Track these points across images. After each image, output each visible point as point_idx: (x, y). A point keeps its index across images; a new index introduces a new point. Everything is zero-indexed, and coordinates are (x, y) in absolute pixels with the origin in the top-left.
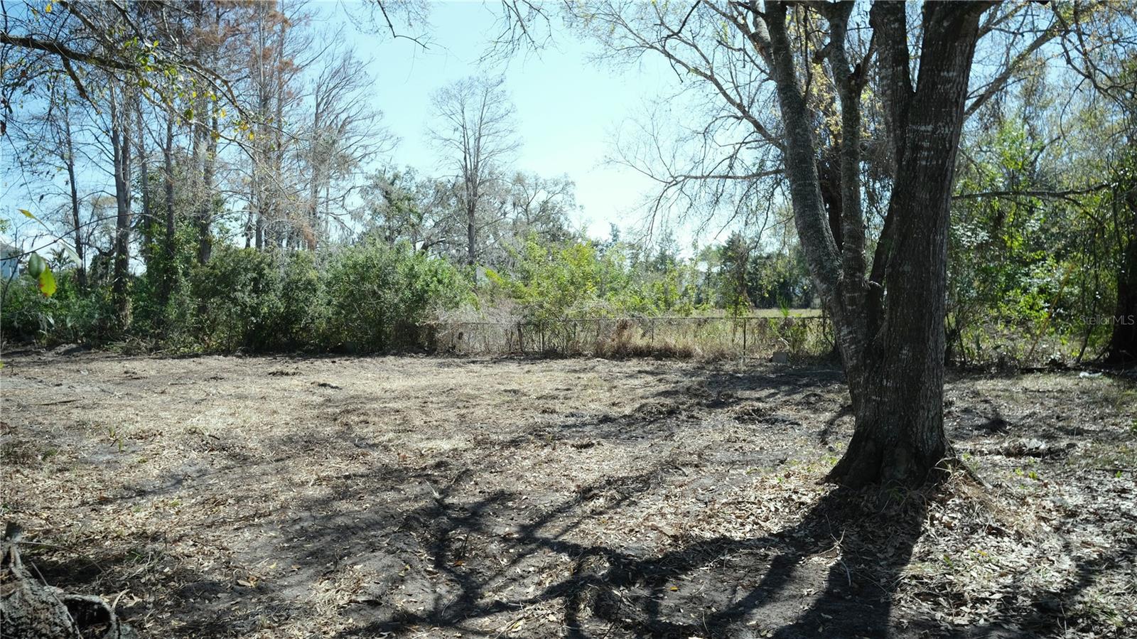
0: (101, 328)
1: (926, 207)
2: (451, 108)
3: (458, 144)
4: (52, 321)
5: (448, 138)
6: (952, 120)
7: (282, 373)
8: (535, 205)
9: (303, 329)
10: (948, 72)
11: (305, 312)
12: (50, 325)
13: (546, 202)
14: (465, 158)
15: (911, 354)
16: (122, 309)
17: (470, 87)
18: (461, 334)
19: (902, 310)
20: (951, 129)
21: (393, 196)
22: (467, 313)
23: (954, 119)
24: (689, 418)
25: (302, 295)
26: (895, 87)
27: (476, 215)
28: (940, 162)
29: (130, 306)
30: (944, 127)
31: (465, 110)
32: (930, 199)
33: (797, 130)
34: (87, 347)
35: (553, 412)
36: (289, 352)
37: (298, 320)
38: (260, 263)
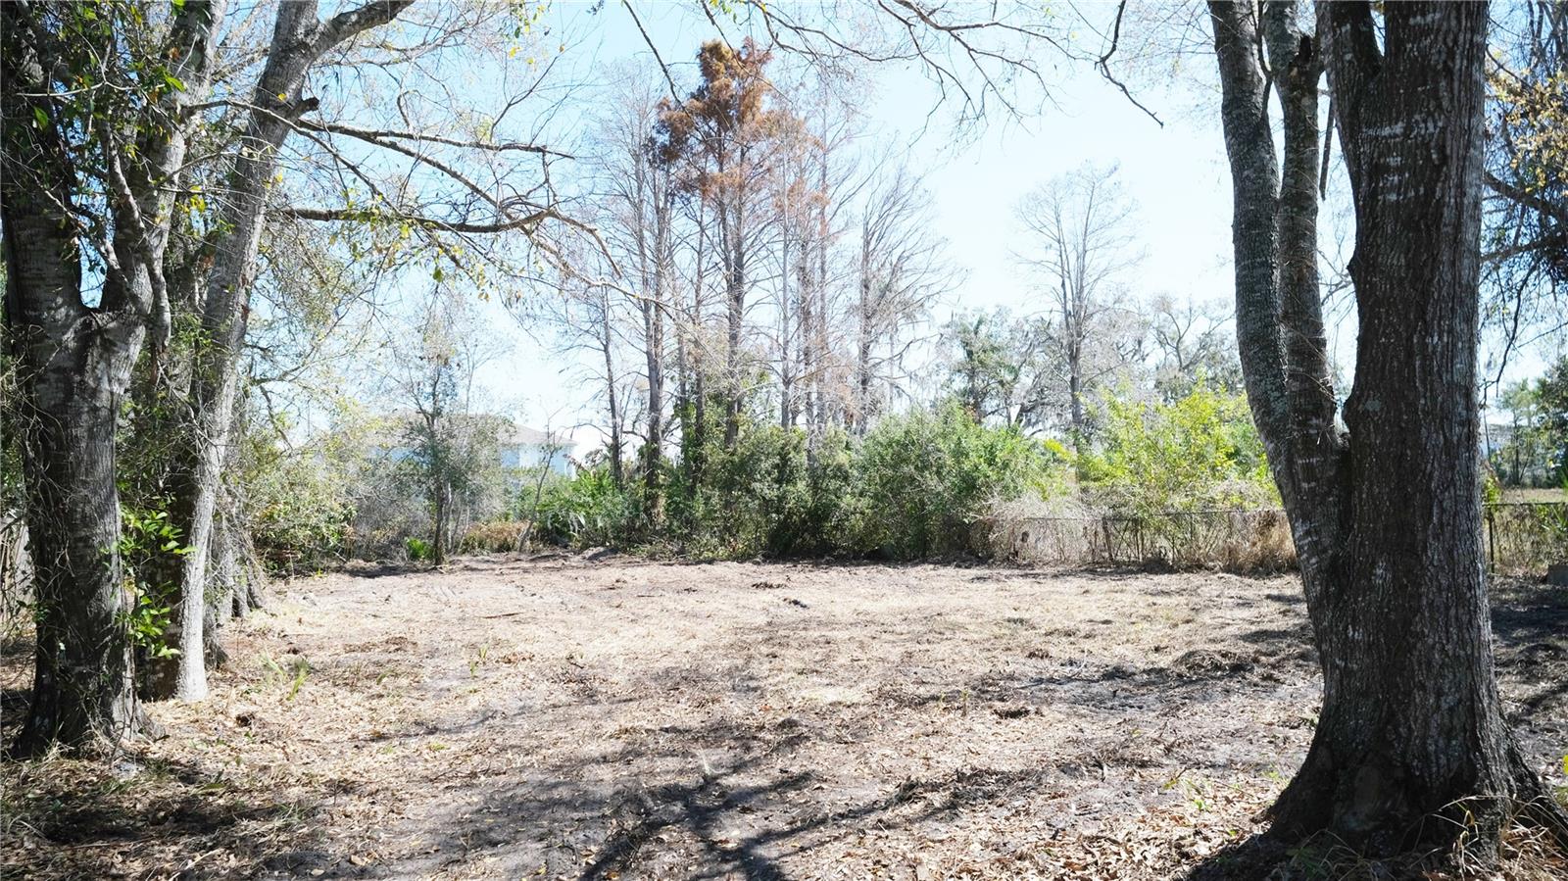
0: (630, 528)
1: (1401, 281)
2: (1042, 219)
3: (1052, 266)
4: (583, 521)
5: (1037, 260)
6: (1439, 106)
7: (767, 586)
8: (1190, 342)
9: (835, 528)
10: (1424, 15)
11: (836, 505)
12: (581, 525)
13: (1209, 334)
14: (1063, 285)
15: (1389, 576)
16: (654, 506)
17: (1070, 184)
18: (1025, 535)
19: (1370, 488)
20: (1440, 124)
21: (976, 347)
22: (1028, 505)
23: (1445, 104)
24: (1264, 679)
25: (833, 484)
26: (1339, 65)
27: (1080, 362)
28: (1422, 190)
29: (662, 502)
30: (1425, 121)
31: (1061, 218)
32: (1408, 265)
33: (1246, 173)
34: (614, 551)
35: (1046, 656)
36: (817, 558)
37: (826, 518)
38: (785, 445)
